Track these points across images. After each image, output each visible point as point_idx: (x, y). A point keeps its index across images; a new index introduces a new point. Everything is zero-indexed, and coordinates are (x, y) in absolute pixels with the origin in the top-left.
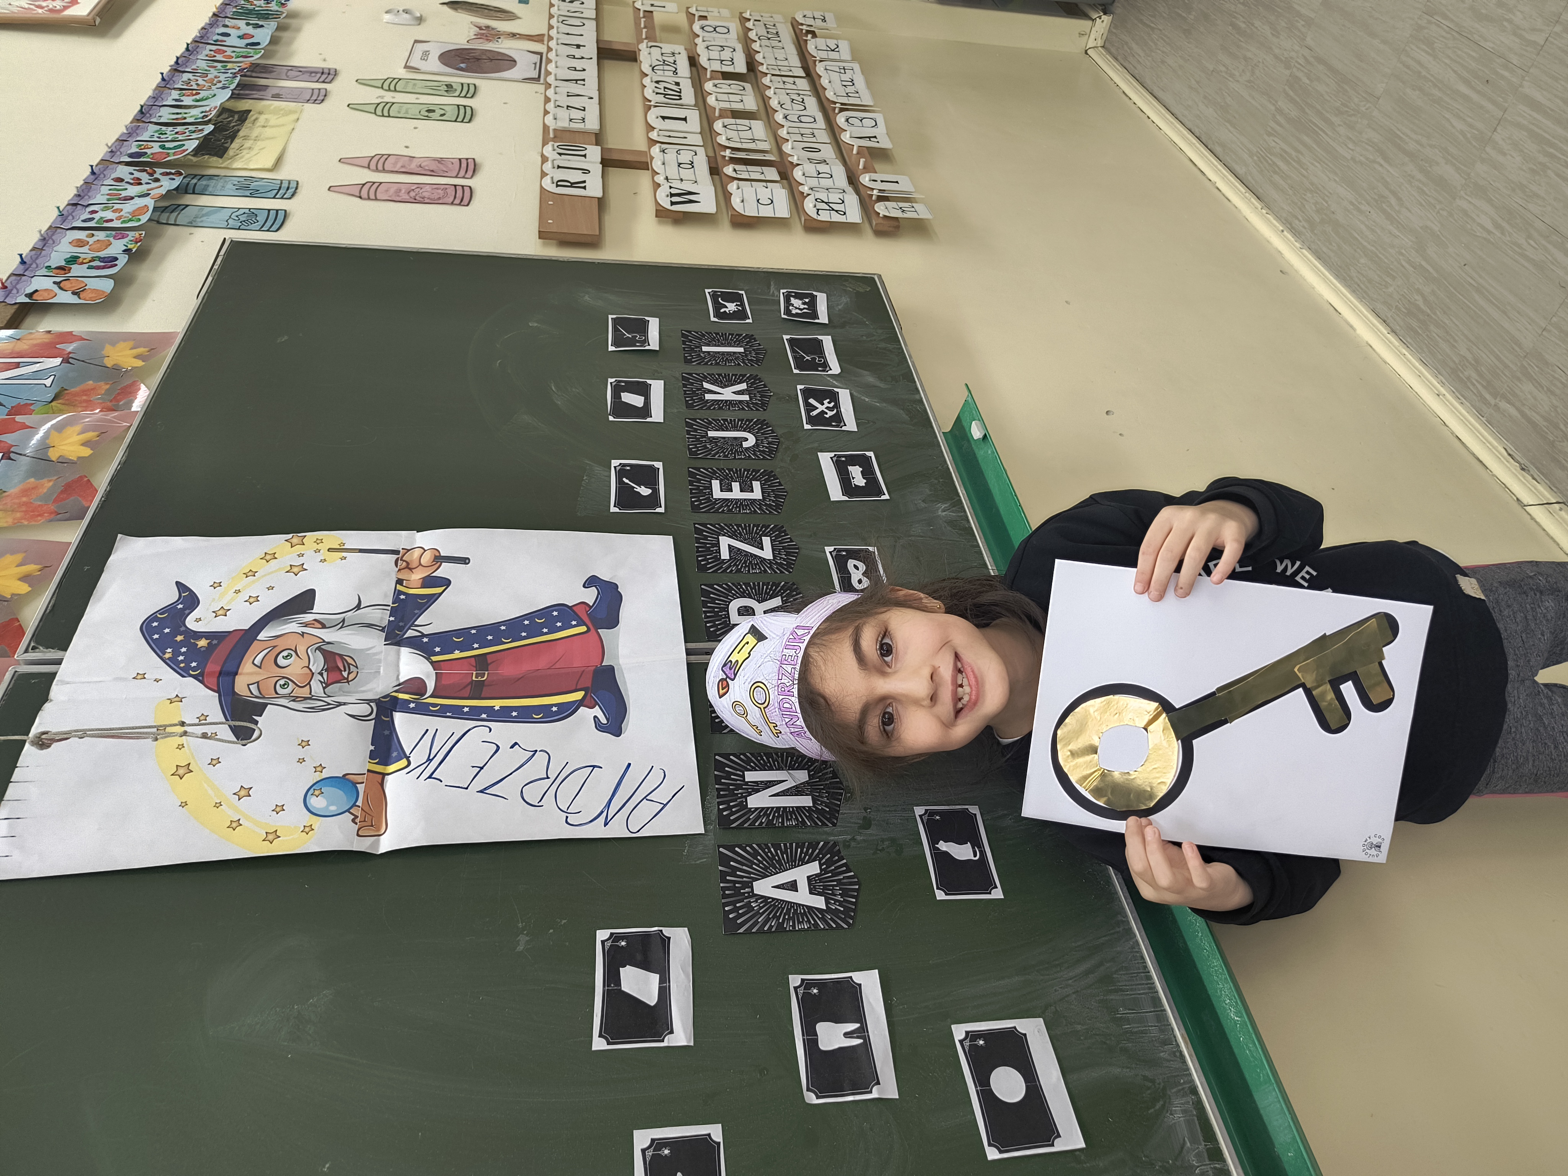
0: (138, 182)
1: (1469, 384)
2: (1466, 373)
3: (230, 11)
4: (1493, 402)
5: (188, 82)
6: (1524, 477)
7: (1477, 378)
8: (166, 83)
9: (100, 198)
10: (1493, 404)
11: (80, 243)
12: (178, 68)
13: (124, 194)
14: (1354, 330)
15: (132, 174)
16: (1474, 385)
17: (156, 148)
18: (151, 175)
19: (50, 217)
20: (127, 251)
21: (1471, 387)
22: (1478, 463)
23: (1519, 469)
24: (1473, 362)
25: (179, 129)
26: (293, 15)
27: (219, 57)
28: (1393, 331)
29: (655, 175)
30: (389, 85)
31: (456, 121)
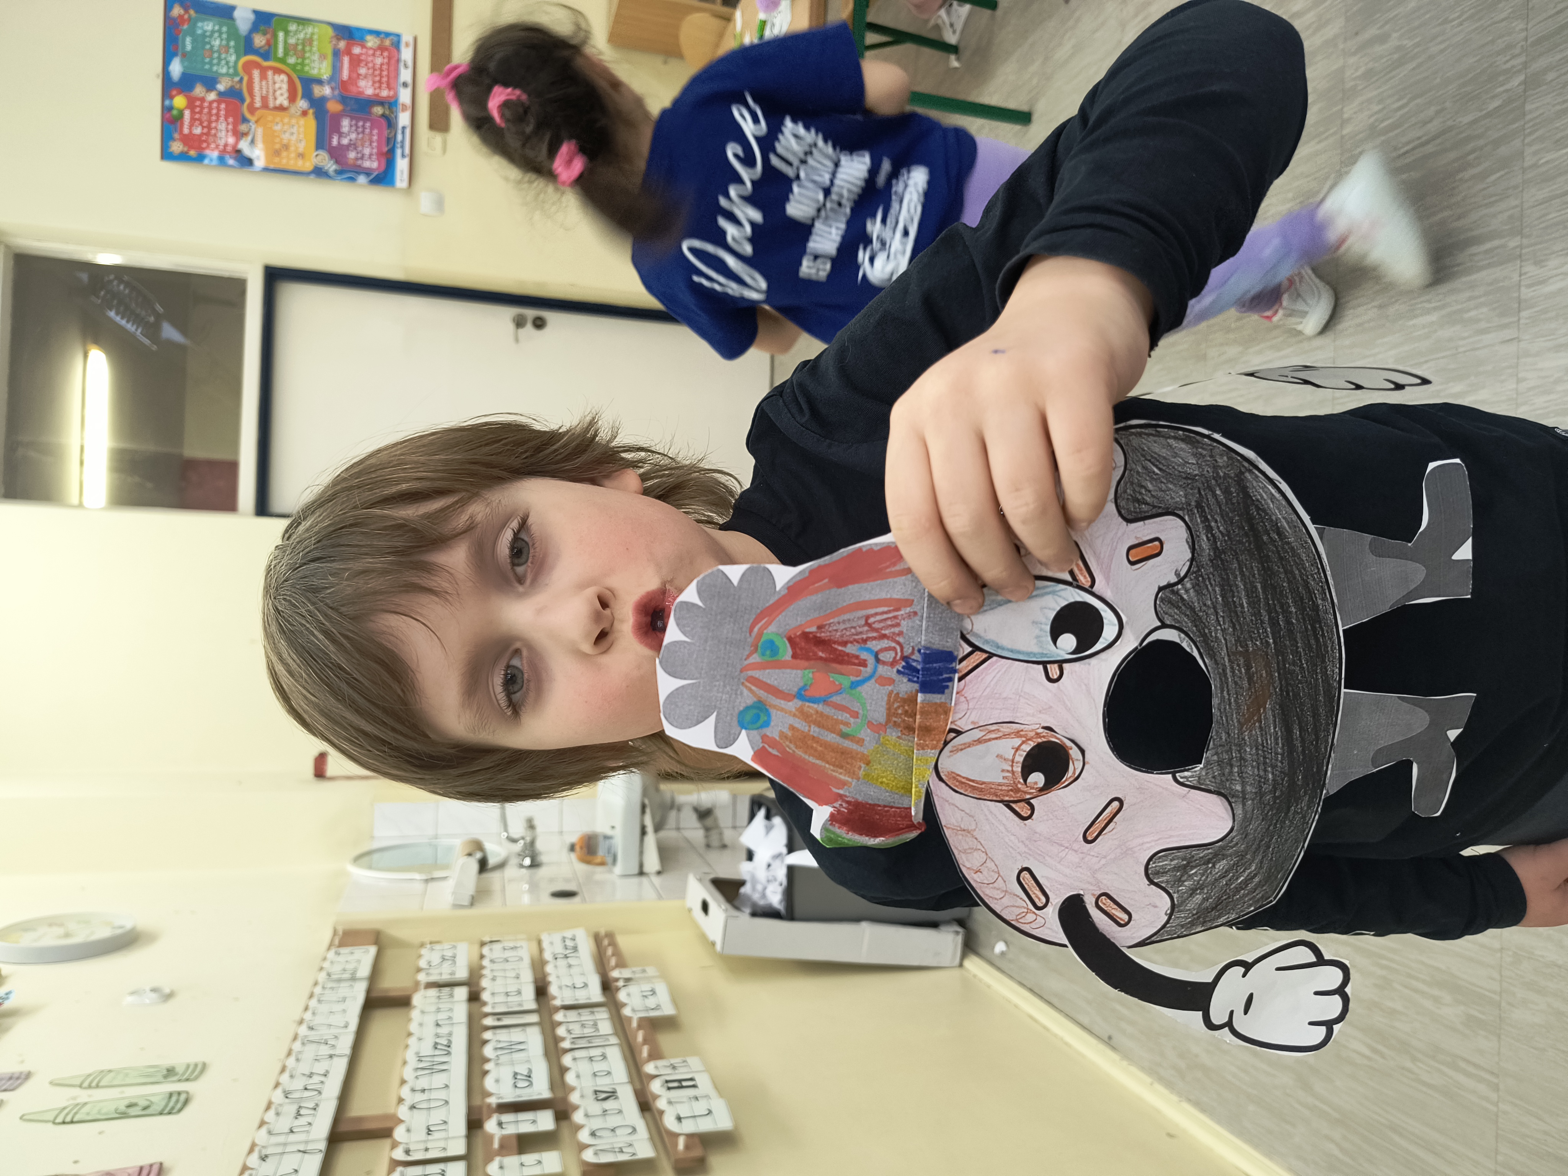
29: (395, 1145)
30: (92, 1082)
31: (161, 1114)
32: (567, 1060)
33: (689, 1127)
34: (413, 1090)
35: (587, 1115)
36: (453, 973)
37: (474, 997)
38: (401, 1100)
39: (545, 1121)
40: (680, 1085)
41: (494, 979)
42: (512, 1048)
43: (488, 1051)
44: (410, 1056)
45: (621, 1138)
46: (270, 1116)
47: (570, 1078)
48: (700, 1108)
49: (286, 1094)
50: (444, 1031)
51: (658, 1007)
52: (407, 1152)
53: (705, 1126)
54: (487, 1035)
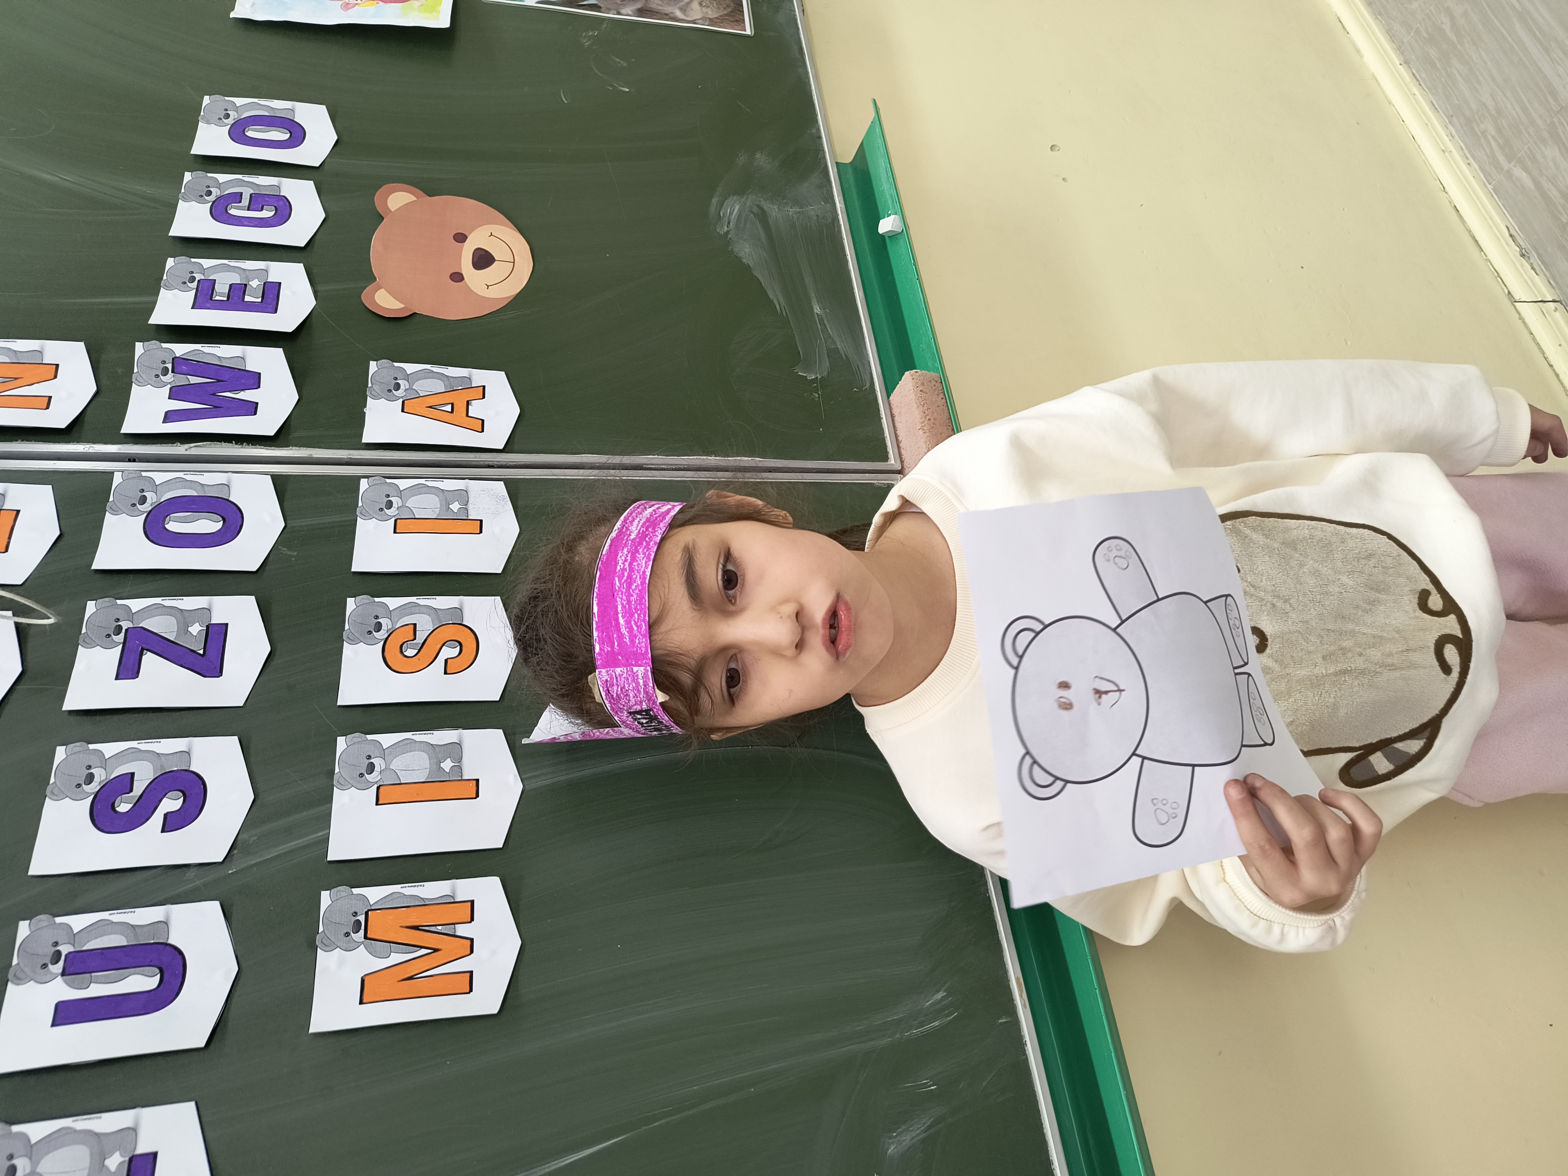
1: (1482, 140)
2: (1482, 126)
4: (1505, 165)
6: (1522, 265)
7: (1494, 133)
10: (1505, 169)
14: (1361, 57)
16: (1488, 142)
21: (1485, 146)
22: (1472, 242)
23: (1518, 254)
24: (1493, 112)
28: (1407, 62)
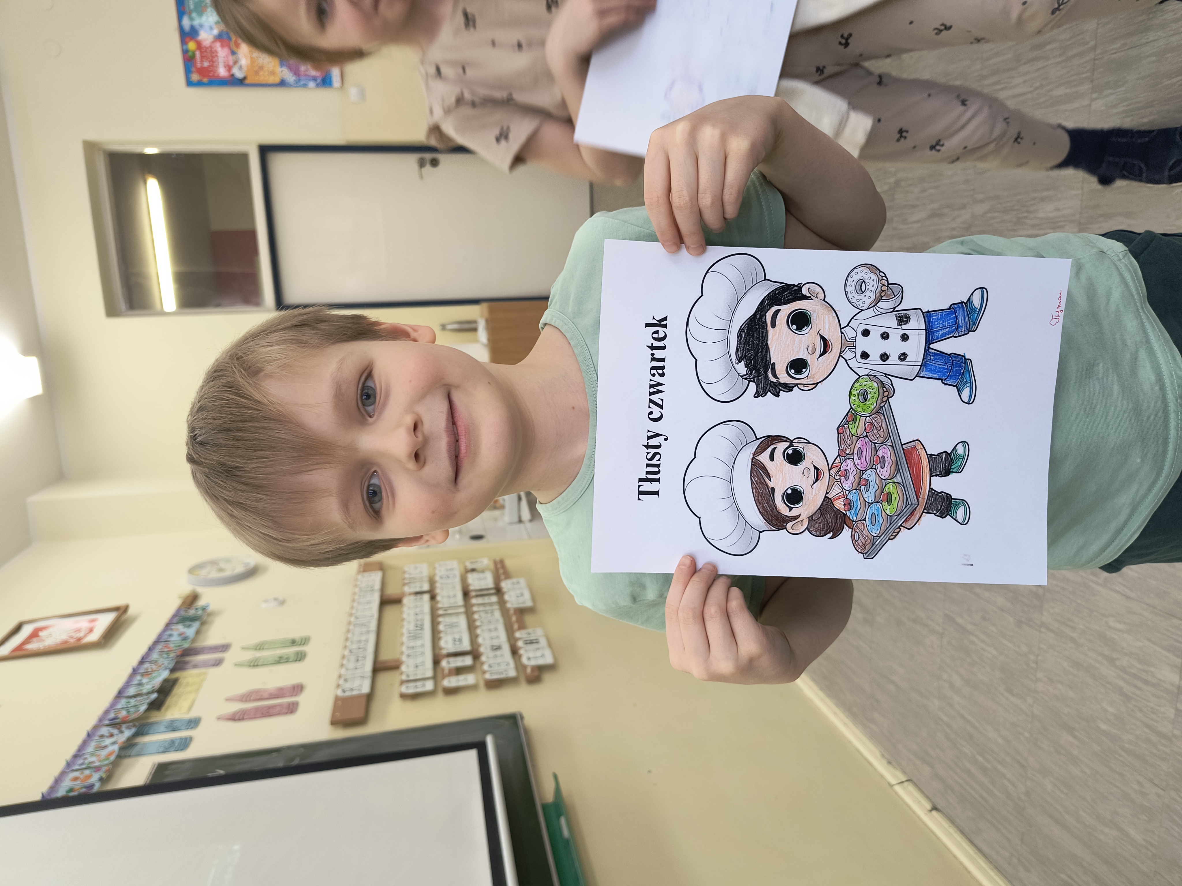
0: (112, 735)
3: (175, 620)
5: (147, 669)
6: (890, 768)
7: (858, 711)
8: (135, 671)
9: (90, 749)
11: (76, 779)
12: (142, 662)
13: (103, 744)
15: (109, 730)
16: (858, 715)
17: (124, 713)
18: (119, 729)
19: (61, 766)
20: (101, 779)
23: (887, 763)
24: (854, 703)
25: (138, 698)
26: (210, 614)
27: (166, 650)
29: (402, 673)
30: (260, 647)
31: (296, 661)
32: (479, 631)
33: (533, 663)
34: (408, 648)
35: (488, 658)
36: (421, 587)
37: (433, 598)
38: (402, 653)
39: (468, 661)
40: (531, 642)
41: (442, 589)
42: (452, 626)
43: (441, 627)
44: (405, 630)
45: (503, 667)
46: (345, 662)
47: (480, 640)
48: (539, 654)
49: (351, 651)
50: (419, 617)
51: (524, 602)
52: (408, 676)
53: (541, 662)
54: (440, 619)
